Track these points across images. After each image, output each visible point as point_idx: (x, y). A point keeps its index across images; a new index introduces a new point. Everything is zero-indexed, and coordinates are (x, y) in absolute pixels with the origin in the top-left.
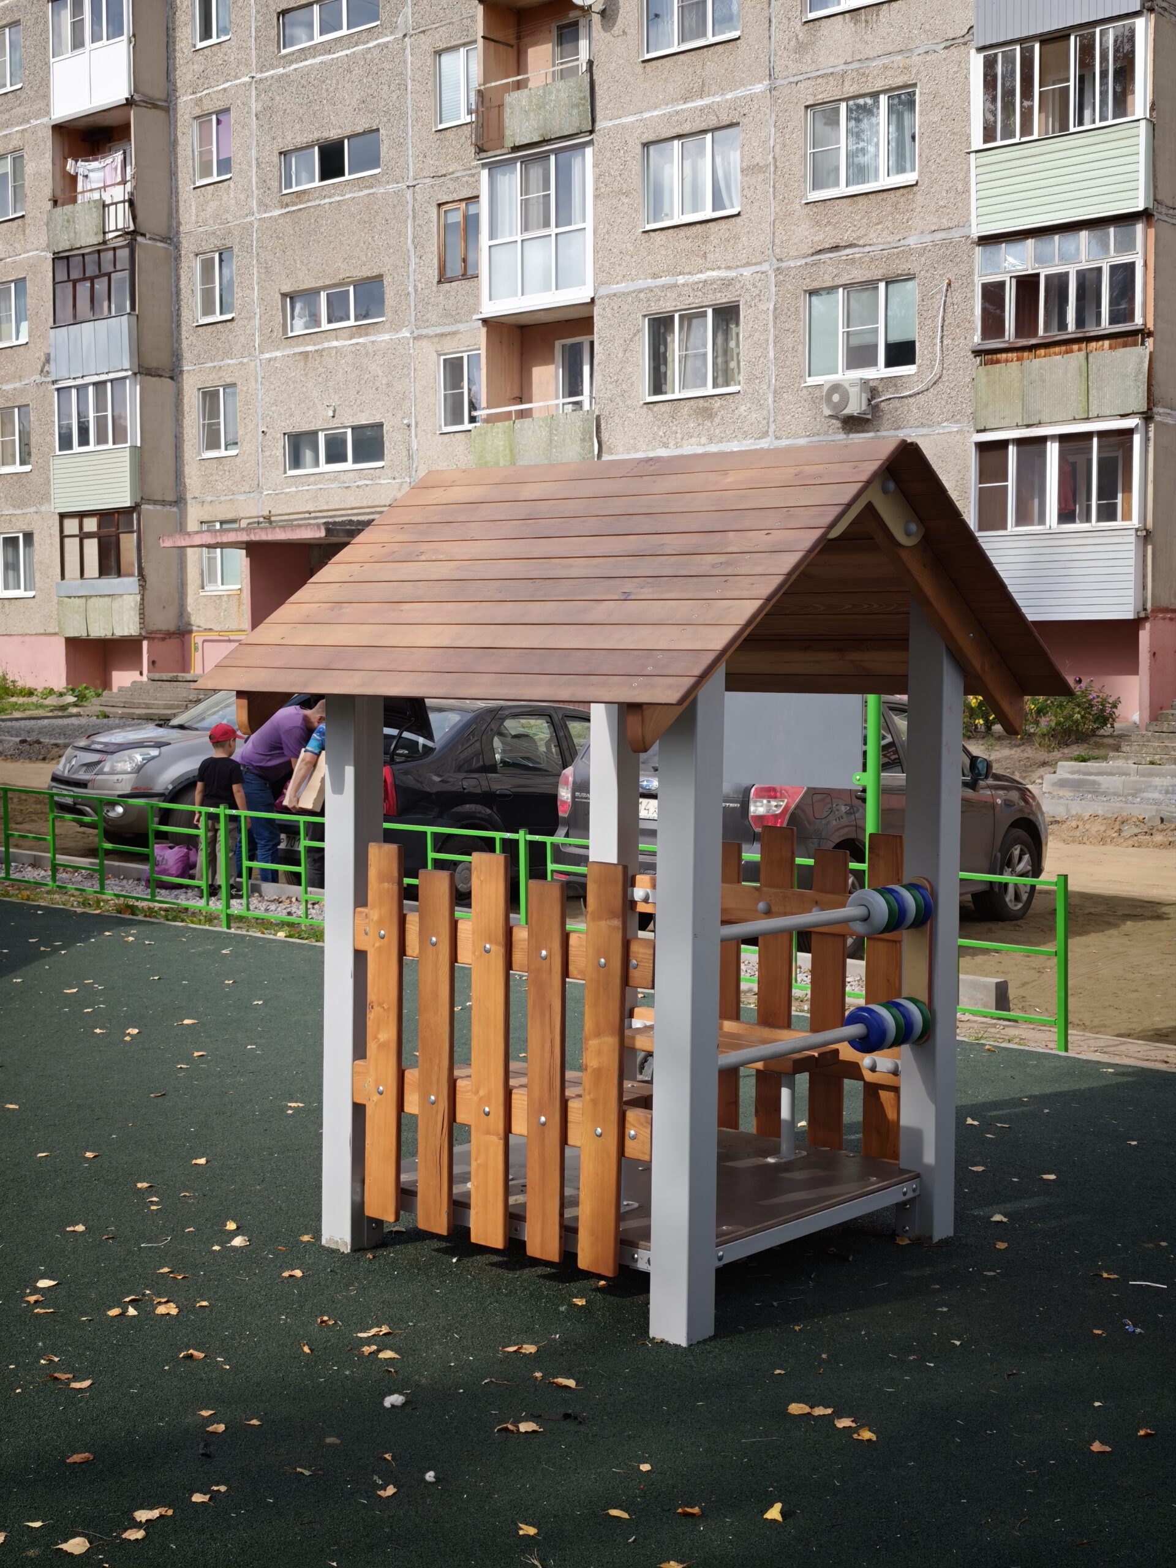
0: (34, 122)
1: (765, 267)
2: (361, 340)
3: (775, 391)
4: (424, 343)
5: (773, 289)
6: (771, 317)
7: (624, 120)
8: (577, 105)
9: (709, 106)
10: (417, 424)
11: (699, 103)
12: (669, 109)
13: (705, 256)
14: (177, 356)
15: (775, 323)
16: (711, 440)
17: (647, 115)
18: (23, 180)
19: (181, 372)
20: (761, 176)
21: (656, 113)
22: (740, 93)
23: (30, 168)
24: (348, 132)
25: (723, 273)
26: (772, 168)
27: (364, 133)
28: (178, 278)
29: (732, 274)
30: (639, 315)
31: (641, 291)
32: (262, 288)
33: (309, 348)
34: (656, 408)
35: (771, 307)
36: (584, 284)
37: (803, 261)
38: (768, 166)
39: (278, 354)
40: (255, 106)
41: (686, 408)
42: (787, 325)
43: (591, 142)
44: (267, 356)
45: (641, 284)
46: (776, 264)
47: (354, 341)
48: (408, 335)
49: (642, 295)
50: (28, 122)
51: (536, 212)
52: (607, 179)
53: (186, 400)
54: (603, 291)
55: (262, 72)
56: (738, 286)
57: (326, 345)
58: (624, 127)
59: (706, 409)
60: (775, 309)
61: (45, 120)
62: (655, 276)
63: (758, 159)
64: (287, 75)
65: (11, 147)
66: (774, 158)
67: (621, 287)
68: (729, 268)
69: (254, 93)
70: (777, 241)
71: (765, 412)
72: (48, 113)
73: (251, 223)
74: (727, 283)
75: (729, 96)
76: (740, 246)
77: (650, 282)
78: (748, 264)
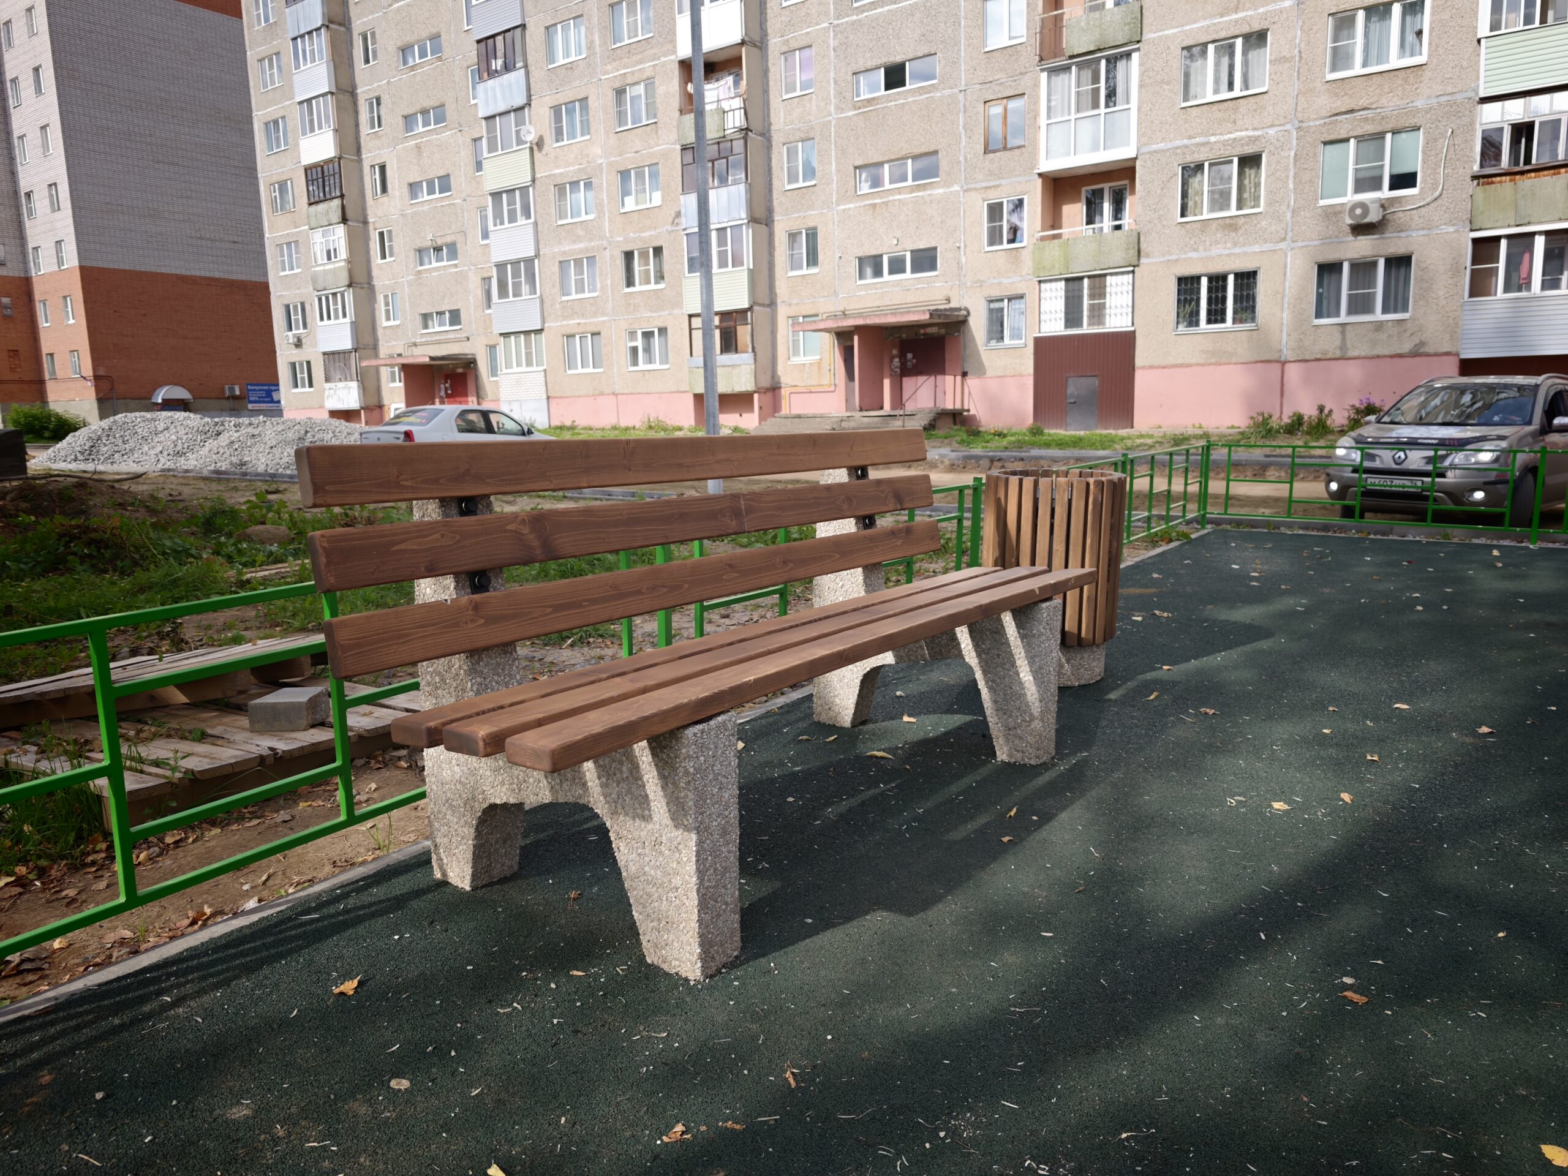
0: (663, 59)
1: (1288, 127)
2: (920, 194)
3: (1294, 211)
4: (973, 194)
5: (1295, 142)
6: (1292, 160)
7: (1167, 32)
8: (1129, 24)
9: (1243, 19)
10: (965, 246)
11: (1234, 16)
12: (1207, 22)
13: (1235, 122)
14: (770, 211)
15: (1295, 164)
16: (1235, 244)
17: (1188, 27)
18: (654, 97)
19: (773, 221)
20: (1287, 65)
21: (1195, 26)
22: (1270, 8)
23: (661, 90)
24: (911, 56)
25: (1250, 133)
26: (1297, 59)
27: (924, 56)
28: (770, 160)
29: (1259, 133)
30: (1176, 165)
31: (1177, 148)
32: (838, 163)
33: (878, 201)
34: (1188, 226)
35: (1292, 154)
36: (1128, 145)
37: (1322, 122)
38: (1293, 57)
39: (852, 206)
40: (832, 43)
41: (1214, 225)
42: (1306, 166)
43: (1138, 49)
44: (842, 207)
45: (1178, 143)
46: (1297, 124)
47: (914, 195)
48: (958, 189)
49: (1179, 151)
50: (659, 59)
51: (1088, 99)
52: (1151, 74)
53: (777, 239)
54: (1144, 150)
55: (838, 19)
56: (1263, 141)
57: (891, 198)
58: (1167, 37)
59: (1231, 225)
60: (1296, 155)
61: (673, 57)
62: (1190, 137)
63: (1284, 53)
64: (860, 21)
65: (645, 77)
66: (1300, 52)
67: (1161, 146)
68: (1255, 129)
69: (832, 34)
70: (1299, 109)
71: (1283, 225)
72: (675, 52)
73: (830, 122)
74: (1257, 139)
75: (1261, 10)
76: (1266, 114)
77: (1186, 142)
78: (1272, 126)
